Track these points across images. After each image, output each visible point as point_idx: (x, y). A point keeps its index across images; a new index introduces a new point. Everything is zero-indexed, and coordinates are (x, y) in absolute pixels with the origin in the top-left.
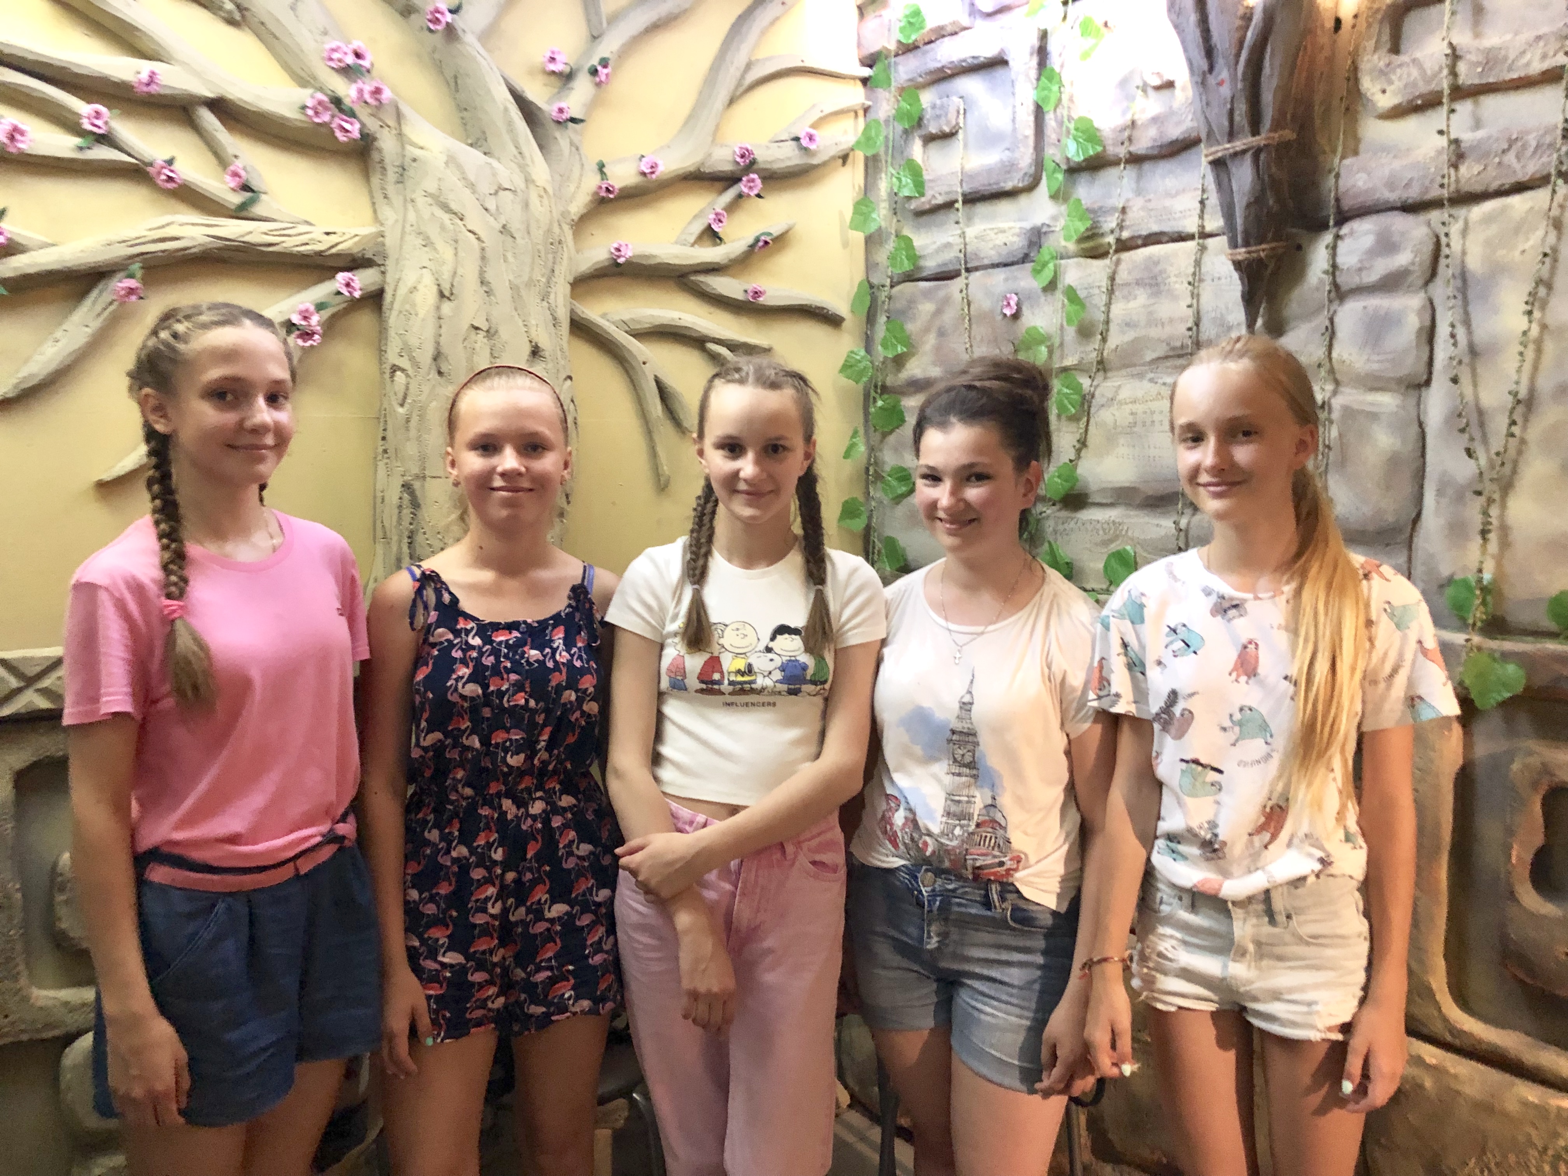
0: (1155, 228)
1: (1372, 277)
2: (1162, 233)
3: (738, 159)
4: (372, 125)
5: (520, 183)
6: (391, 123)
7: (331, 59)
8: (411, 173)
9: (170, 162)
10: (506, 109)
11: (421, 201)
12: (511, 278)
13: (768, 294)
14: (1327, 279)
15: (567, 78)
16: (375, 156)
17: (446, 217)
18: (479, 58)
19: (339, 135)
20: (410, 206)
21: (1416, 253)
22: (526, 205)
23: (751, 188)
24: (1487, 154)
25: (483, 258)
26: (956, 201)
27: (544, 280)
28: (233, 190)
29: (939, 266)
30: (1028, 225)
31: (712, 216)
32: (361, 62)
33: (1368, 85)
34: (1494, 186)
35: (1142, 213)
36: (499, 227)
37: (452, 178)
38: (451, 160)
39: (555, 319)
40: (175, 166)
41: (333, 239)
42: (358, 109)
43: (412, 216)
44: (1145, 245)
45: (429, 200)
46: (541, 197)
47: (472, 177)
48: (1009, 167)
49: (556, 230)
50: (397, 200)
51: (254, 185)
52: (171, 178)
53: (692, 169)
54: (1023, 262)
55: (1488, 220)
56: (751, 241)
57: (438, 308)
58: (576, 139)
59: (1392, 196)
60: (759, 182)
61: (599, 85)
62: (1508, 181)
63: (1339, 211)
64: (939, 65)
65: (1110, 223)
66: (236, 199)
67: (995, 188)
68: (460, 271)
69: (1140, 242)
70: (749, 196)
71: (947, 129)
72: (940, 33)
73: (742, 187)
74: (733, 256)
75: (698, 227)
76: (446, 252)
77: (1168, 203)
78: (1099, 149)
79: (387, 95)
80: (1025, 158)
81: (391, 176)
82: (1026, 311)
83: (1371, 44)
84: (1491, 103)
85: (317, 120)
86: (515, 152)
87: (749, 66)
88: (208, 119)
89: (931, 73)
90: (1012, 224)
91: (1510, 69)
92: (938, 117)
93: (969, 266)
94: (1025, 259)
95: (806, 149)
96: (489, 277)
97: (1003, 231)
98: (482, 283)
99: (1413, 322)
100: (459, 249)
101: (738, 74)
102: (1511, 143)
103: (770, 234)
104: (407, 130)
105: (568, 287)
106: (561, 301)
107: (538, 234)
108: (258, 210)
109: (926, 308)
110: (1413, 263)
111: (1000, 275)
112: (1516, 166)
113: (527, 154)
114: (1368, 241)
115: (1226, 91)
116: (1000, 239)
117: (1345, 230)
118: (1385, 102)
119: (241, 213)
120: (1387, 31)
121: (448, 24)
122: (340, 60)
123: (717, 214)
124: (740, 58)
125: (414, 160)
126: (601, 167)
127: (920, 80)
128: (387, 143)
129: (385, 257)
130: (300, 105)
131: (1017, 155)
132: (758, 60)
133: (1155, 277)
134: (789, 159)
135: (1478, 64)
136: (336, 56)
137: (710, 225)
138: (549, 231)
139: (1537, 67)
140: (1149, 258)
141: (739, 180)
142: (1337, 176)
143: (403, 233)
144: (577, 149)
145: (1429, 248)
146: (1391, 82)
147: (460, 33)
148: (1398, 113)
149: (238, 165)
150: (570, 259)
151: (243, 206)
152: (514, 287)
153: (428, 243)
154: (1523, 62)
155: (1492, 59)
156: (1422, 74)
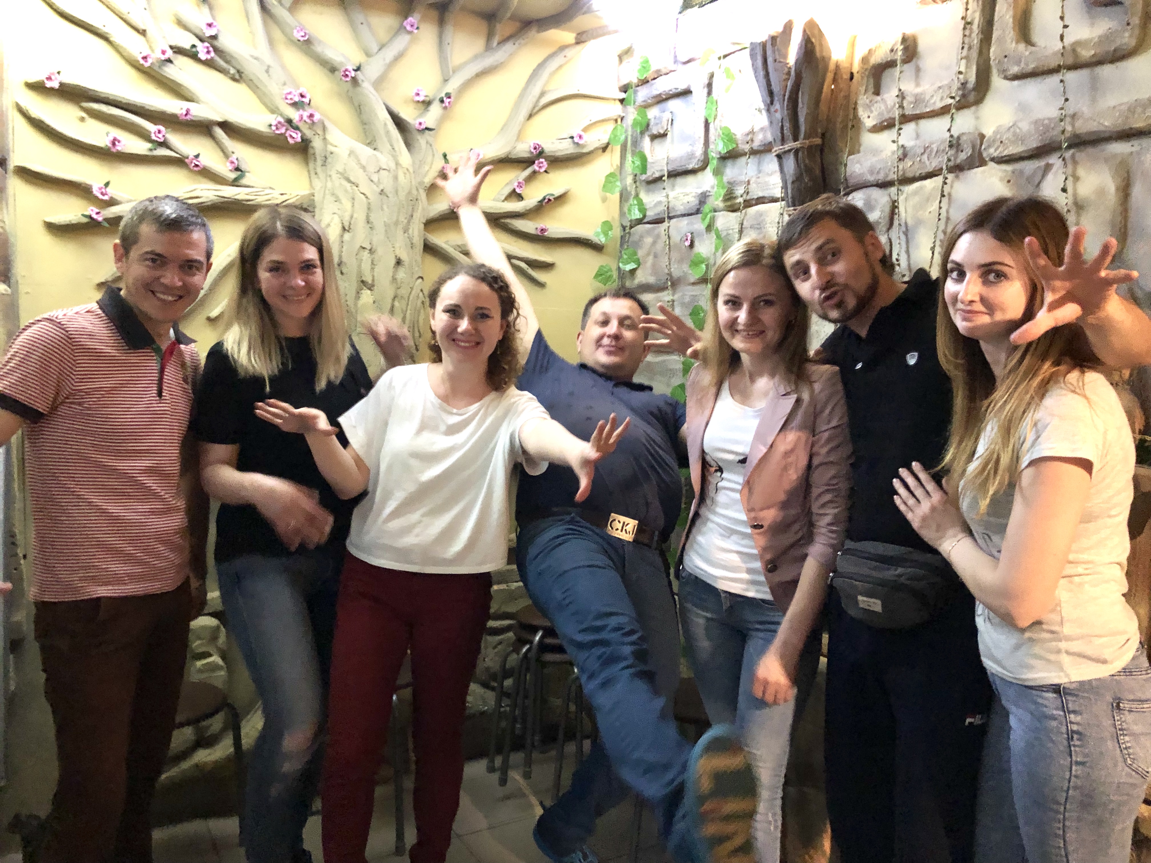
0: (761, 194)
2: (763, 197)
3: (533, 150)
4: (308, 133)
5: (392, 165)
6: (320, 132)
7: (286, 99)
8: (329, 160)
9: (197, 156)
10: (385, 124)
11: (335, 176)
12: (386, 220)
13: (550, 230)
15: (427, 104)
16: (311, 151)
17: (348, 185)
18: (371, 96)
19: (289, 139)
20: (328, 179)
21: (882, 211)
22: (396, 178)
23: (540, 167)
24: (915, 155)
25: (369, 209)
26: (664, 176)
27: (406, 221)
28: (231, 170)
29: (655, 215)
30: (700, 191)
31: (516, 184)
32: (303, 99)
33: (862, 113)
34: (919, 173)
35: (755, 185)
36: (379, 190)
37: (352, 163)
38: (352, 153)
39: (412, 244)
40: (200, 159)
41: (284, 198)
42: (301, 125)
43: (329, 184)
44: (756, 204)
45: (338, 175)
46: (405, 173)
47: (364, 162)
48: (691, 156)
49: (415, 192)
50: (321, 175)
51: (243, 167)
52: (197, 166)
53: (503, 156)
54: (697, 214)
55: (916, 193)
56: (540, 198)
57: (342, 236)
58: (430, 139)
59: (871, 178)
60: (545, 163)
61: (445, 108)
62: (924, 171)
63: (846, 186)
64: (658, 93)
65: (740, 191)
66: (233, 176)
67: (684, 168)
68: (355, 216)
69: (754, 202)
70: (539, 172)
71: (662, 132)
72: (658, 74)
73: (535, 167)
74: (528, 208)
75: (507, 191)
76: (347, 204)
77: (767, 179)
78: (734, 146)
79: (316, 118)
80: (699, 151)
81: (319, 162)
82: (697, 243)
83: (863, 89)
84: (923, 124)
85: (277, 132)
86: (390, 148)
87: (542, 94)
88: (219, 132)
89: (654, 97)
90: (692, 190)
91: (926, 106)
92: (657, 124)
93: (670, 215)
94: (698, 212)
95: (577, 144)
96: (372, 219)
97: (688, 194)
98: (368, 222)
100: (355, 204)
101: (534, 100)
102: (926, 148)
103: (553, 195)
104: (328, 137)
105: (422, 226)
106: (416, 233)
107: (402, 194)
108: (244, 181)
109: (649, 240)
110: (880, 218)
111: (685, 221)
112: (927, 163)
113: (396, 149)
115: (778, 116)
116: (686, 199)
118: (870, 123)
119: (235, 183)
120: (872, 81)
121: (353, 78)
122: (291, 99)
123: (519, 183)
124: (536, 91)
125: (332, 153)
126: (445, 156)
127: (649, 101)
128: (317, 144)
129: (314, 208)
130: (268, 123)
131: (695, 149)
132: (549, 91)
133: (759, 220)
134: (567, 149)
135: (911, 103)
136: (289, 97)
137: (514, 190)
138: (410, 193)
140: (758, 212)
141: (534, 163)
142: (846, 165)
143: (324, 194)
144: (431, 145)
145: (887, 210)
146: (872, 112)
147: (360, 81)
148: (879, 128)
149: (233, 158)
150: (423, 209)
151: (236, 180)
152: (386, 225)
153: (337, 200)
154: (932, 101)
155: (918, 100)
156: (887, 107)
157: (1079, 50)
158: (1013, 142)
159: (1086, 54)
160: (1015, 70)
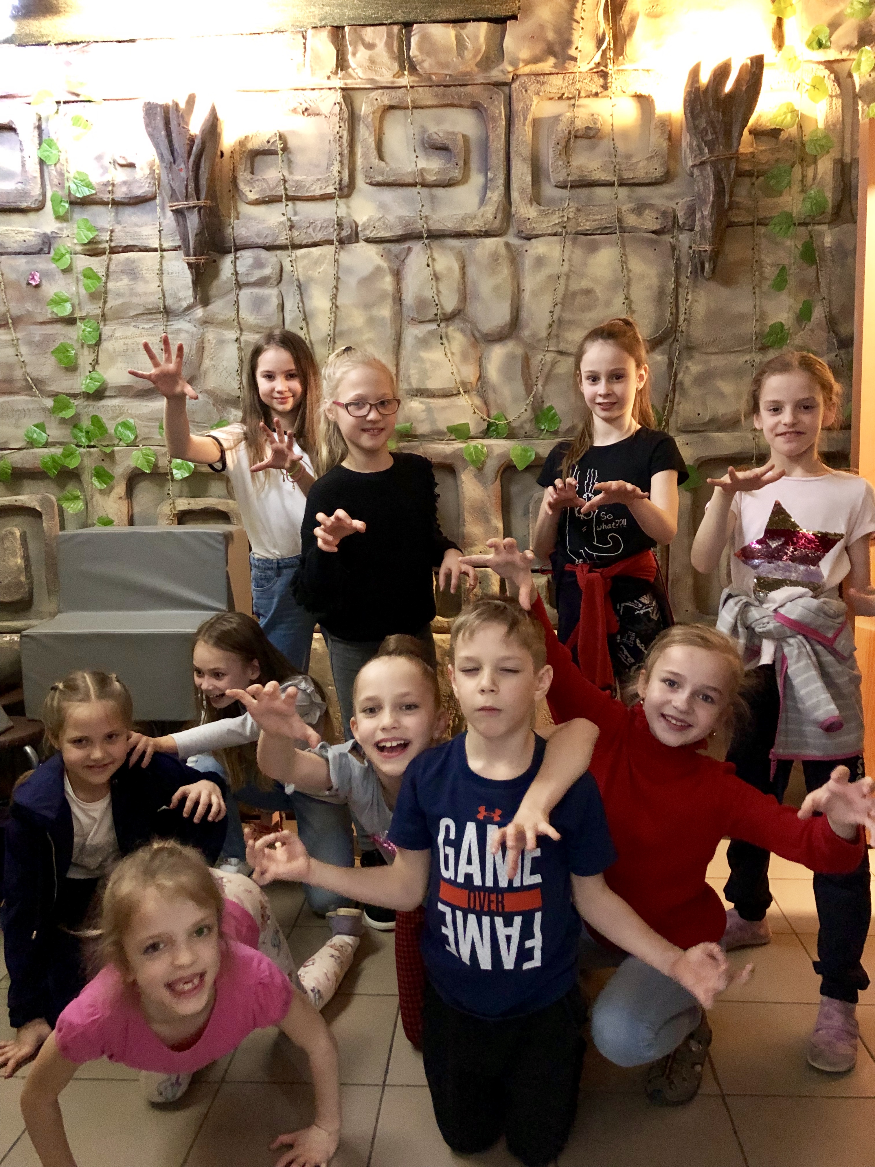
0: (131, 243)
1: (253, 279)
2: (135, 246)
14: (234, 277)
21: (273, 269)
24: (301, 227)
30: (39, 232)
33: (243, 187)
34: (304, 243)
35: (121, 234)
44: (123, 252)
48: (24, 194)
55: (304, 257)
59: (260, 241)
62: (311, 241)
63: (235, 245)
65: (105, 236)
67: (13, 205)
69: (120, 250)
77: (137, 229)
78: (92, 193)
80: (36, 191)
82: (44, 282)
83: (242, 167)
84: (300, 205)
90: (28, 229)
91: (307, 191)
94: (40, 252)
97: (22, 233)
99: (275, 301)
102: (310, 224)
110: (271, 274)
111: (22, 260)
112: (313, 234)
114: (250, 261)
115: (183, 174)
116: (20, 238)
117: (239, 254)
118: (252, 196)
120: (249, 162)
131: (29, 187)
133: (133, 269)
135: (293, 186)
139: (318, 193)
140: (127, 259)
142: (233, 228)
145: (278, 267)
146: (254, 188)
148: (257, 203)
154: (313, 189)
155: (298, 185)
156: (269, 186)
157: (425, 174)
158: (384, 229)
159: (431, 178)
160: (379, 179)
